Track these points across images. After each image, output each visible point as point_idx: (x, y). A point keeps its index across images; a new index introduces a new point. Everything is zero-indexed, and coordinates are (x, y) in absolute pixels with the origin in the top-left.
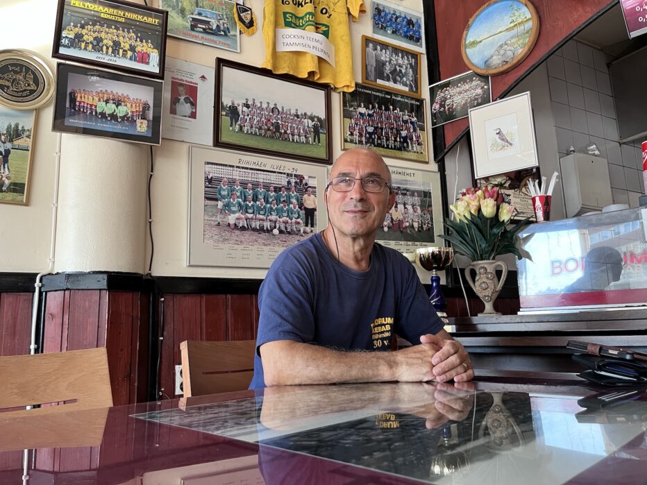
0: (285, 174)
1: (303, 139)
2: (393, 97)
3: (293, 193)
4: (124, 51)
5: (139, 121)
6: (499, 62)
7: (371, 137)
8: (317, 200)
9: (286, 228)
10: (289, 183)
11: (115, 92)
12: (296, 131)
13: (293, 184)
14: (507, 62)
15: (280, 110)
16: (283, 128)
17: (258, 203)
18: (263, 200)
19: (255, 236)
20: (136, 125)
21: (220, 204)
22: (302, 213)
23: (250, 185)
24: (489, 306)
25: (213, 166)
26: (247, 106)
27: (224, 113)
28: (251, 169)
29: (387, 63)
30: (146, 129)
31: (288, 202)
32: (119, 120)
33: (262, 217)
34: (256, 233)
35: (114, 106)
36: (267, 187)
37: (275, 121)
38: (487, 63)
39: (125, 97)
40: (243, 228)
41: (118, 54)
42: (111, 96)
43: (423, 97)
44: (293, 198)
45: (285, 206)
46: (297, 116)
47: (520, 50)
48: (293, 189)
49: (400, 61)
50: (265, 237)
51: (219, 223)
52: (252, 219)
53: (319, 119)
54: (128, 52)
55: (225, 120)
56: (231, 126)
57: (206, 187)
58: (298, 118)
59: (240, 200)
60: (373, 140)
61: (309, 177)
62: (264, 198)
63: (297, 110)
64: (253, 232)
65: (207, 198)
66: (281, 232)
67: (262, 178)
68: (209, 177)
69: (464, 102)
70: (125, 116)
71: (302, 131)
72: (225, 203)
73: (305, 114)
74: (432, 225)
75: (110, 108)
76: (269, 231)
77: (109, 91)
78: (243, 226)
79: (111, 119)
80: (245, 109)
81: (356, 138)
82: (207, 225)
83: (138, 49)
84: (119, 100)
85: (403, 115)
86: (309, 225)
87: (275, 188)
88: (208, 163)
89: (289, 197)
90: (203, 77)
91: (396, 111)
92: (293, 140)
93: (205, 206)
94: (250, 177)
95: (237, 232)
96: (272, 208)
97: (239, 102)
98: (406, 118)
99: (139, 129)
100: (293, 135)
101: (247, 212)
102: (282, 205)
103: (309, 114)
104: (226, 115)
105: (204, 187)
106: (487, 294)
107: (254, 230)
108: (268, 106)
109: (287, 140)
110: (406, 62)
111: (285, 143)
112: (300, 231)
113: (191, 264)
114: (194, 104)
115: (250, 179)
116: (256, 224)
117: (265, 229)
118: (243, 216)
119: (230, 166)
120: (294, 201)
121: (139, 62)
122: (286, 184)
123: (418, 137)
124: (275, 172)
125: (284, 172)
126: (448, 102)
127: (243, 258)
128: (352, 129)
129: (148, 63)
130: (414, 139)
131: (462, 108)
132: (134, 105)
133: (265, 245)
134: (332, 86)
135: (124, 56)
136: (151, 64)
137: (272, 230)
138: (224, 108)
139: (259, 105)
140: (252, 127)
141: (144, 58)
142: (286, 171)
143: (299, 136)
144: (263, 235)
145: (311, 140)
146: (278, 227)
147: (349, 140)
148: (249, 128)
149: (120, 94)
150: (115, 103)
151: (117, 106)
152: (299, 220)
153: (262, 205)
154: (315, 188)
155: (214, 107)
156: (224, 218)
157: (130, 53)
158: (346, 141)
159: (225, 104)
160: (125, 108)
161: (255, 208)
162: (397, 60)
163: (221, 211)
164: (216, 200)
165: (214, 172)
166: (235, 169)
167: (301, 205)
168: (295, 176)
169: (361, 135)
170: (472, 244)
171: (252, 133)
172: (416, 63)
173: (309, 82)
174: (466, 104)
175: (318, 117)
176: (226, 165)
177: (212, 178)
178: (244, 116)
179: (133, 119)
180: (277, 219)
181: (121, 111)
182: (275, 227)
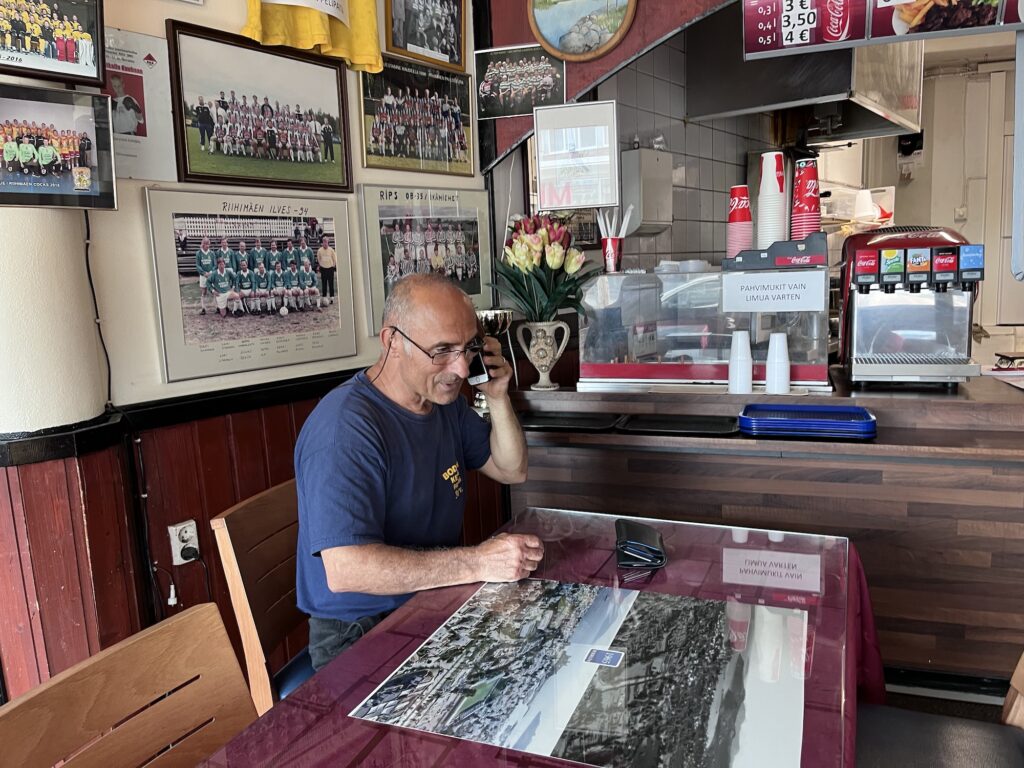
0: (290, 218)
1: (310, 155)
2: (430, 75)
3: (304, 248)
4: (33, 39)
5: (76, 171)
6: (580, 44)
7: (401, 142)
8: (335, 254)
9: (297, 303)
10: (297, 232)
11: (30, 122)
12: (299, 143)
13: (303, 234)
14: (590, 48)
15: (274, 108)
16: (280, 140)
17: (256, 270)
18: (262, 265)
19: (256, 322)
20: (72, 178)
21: (203, 280)
22: (318, 276)
23: (243, 244)
24: (544, 378)
25: (186, 219)
26: (223, 105)
27: (189, 122)
28: (242, 217)
29: (421, 15)
30: (89, 182)
31: (297, 263)
32: (44, 172)
33: (263, 291)
34: (257, 318)
35: (31, 148)
36: (266, 243)
37: (267, 128)
38: (564, 41)
39: (47, 130)
40: (239, 314)
41: (24, 46)
42: (24, 130)
43: (468, 72)
44: (303, 255)
45: (294, 270)
46: (299, 117)
47: (610, 36)
48: (303, 241)
49: (439, 11)
50: (270, 322)
51: (204, 310)
52: (250, 296)
53: (331, 120)
54: (41, 40)
55: (193, 133)
56: (203, 143)
57: (179, 256)
58: (301, 120)
59: (231, 270)
60: (405, 147)
61: (325, 219)
62: (264, 262)
63: (298, 106)
64: (252, 317)
65: (183, 274)
66: (291, 310)
67: (258, 229)
68: (182, 239)
69: (526, 91)
70: (52, 163)
71: (307, 143)
72: (209, 277)
73: (311, 112)
74: (478, 269)
75: (25, 152)
76: (275, 312)
77: (20, 121)
78: (239, 310)
79: (30, 172)
80: (221, 111)
81: (382, 145)
82: (188, 316)
83: (58, 34)
84: (38, 137)
85: (443, 103)
86: (328, 294)
87: (279, 243)
88: (177, 215)
89: (298, 254)
90: (149, 58)
91: (433, 98)
92: (296, 158)
93: (181, 286)
94: (241, 230)
95: (231, 320)
96: (276, 276)
97: (211, 99)
98: (447, 107)
99: (78, 184)
100: (295, 150)
101: (242, 287)
102: (289, 269)
103: (315, 112)
104: (193, 125)
105: (176, 255)
106: (545, 363)
107: (255, 313)
108: (256, 103)
109: (286, 159)
110: (446, 11)
111: (285, 164)
112: (316, 304)
113: (171, 379)
114: (140, 110)
115: (242, 234)
116: (256, 304)
117: (269, 309)
118: (237, 295)
119: (211, 216)
120: (306, 260)
121: (60, 58)
122: (293, 235)
123: (461, 137)
124: (275, 218)
125: (288, 215)
126: (503, 85)
127: (242, 358)
128: (376, 131)
129: (76, 60)
130: (457, 140)
131: (524, 101)
132: (64, 143)
133: (271, 333)
134: (348, 63)
135: (35, 49)
136: (82, 61)
137: (278, 310)
138: (188, 113)
139: (242, 103)
140: (234, 143)
141: (69, 52)
142: (292, 215)
143: (304, 151)
144: (267, 319)
145: (320, 155)
146: (286, 304)
147: (373, 151)
148: (230, 144)
149: (40, 126)
150: (32, 142)
151: (37, 148)
152: (314, 288)
153: (262, 272)
154: (333, 235)
155: (173, 112)
156: (211, 301)
157: (43, 44)
158: (369, 152)
159: (189, 106)
160: (50, 150)
161: (253, 280)
162: (434, 9)
163: (206, 292)
164: (196, 274)
165: (190, 229)
166: (219, 220)
167: (315, 265)
168: (305, 219)
169: (388, 142)
170: (529, 300)
171: (235, 152)
172: (459, 12)
173: (314, 57)
174: (529, 95)
175: (329, 117)
176: (204, 216)
177: (186, 239)
178: (221, 124)
179: (65, 168)
180: (284, 292)
181: (46, 155)
182: (283, 305)
